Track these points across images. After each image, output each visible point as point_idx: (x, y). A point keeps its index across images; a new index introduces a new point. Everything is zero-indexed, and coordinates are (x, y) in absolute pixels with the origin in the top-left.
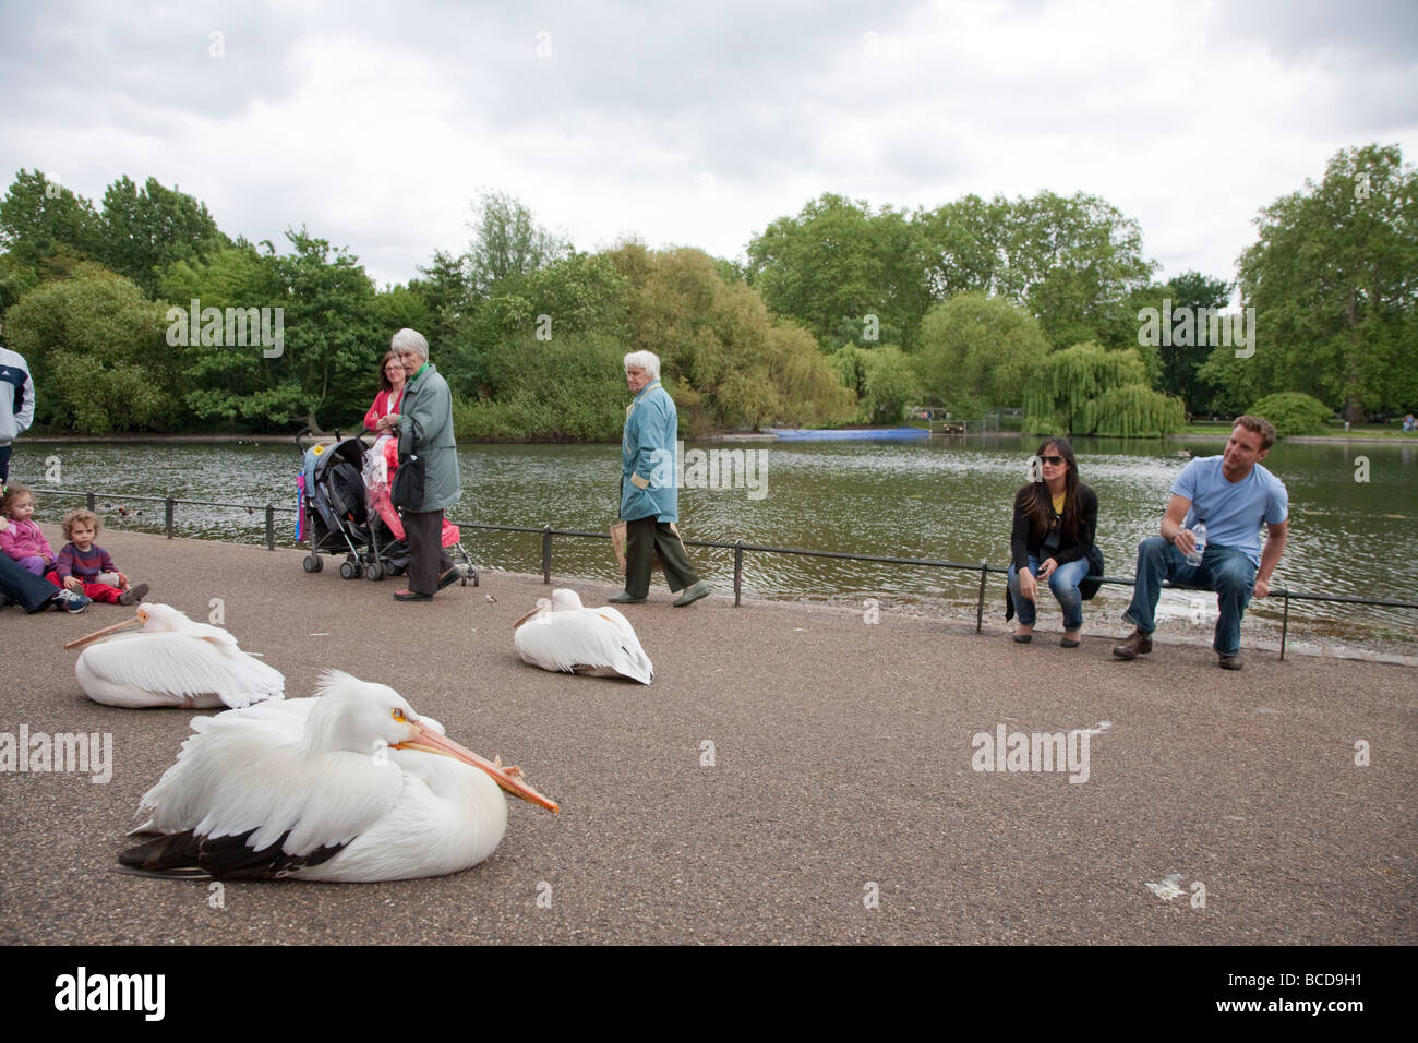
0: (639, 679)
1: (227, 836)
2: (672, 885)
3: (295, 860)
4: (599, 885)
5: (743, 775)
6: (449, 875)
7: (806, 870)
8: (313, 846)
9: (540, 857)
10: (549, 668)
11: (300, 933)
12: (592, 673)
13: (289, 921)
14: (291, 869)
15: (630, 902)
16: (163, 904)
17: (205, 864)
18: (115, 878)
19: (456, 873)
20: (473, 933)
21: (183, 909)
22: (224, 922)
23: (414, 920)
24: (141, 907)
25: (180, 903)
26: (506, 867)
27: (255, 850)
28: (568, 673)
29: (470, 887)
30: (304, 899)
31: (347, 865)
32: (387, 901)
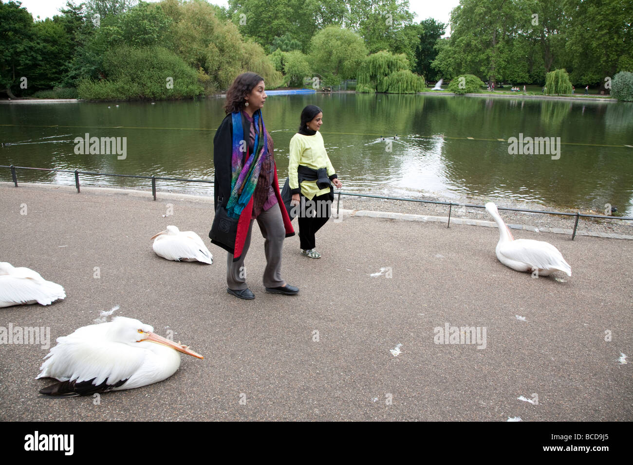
0: (207, 263)
1: (84, 381)
2: (240, 373)
3: (111, 386)
4: (216, 377)
6: (164, 380)
7: (283, 359)
8: (117, 381)
9: (193, 367)
10: (169, 259)
11: (122, 414)
12: (187, 260)
13: (116, 410)
14: (109, 389)
15: (228, 383)
16: (66, 410)
17: (77, 392)
18: (42, 400)
19: (167, 379)
20: (180, 404)
21: (75, 411)
22: (93, 414)
23: (159, 402)
24: (59, 412)
25: (72, 408)
26: (183, 373)
27: (96, 385)
28: (178, 261)
29: (173, 384)
30: (117, 399)
31: (129, 384)
32: (147, 395)
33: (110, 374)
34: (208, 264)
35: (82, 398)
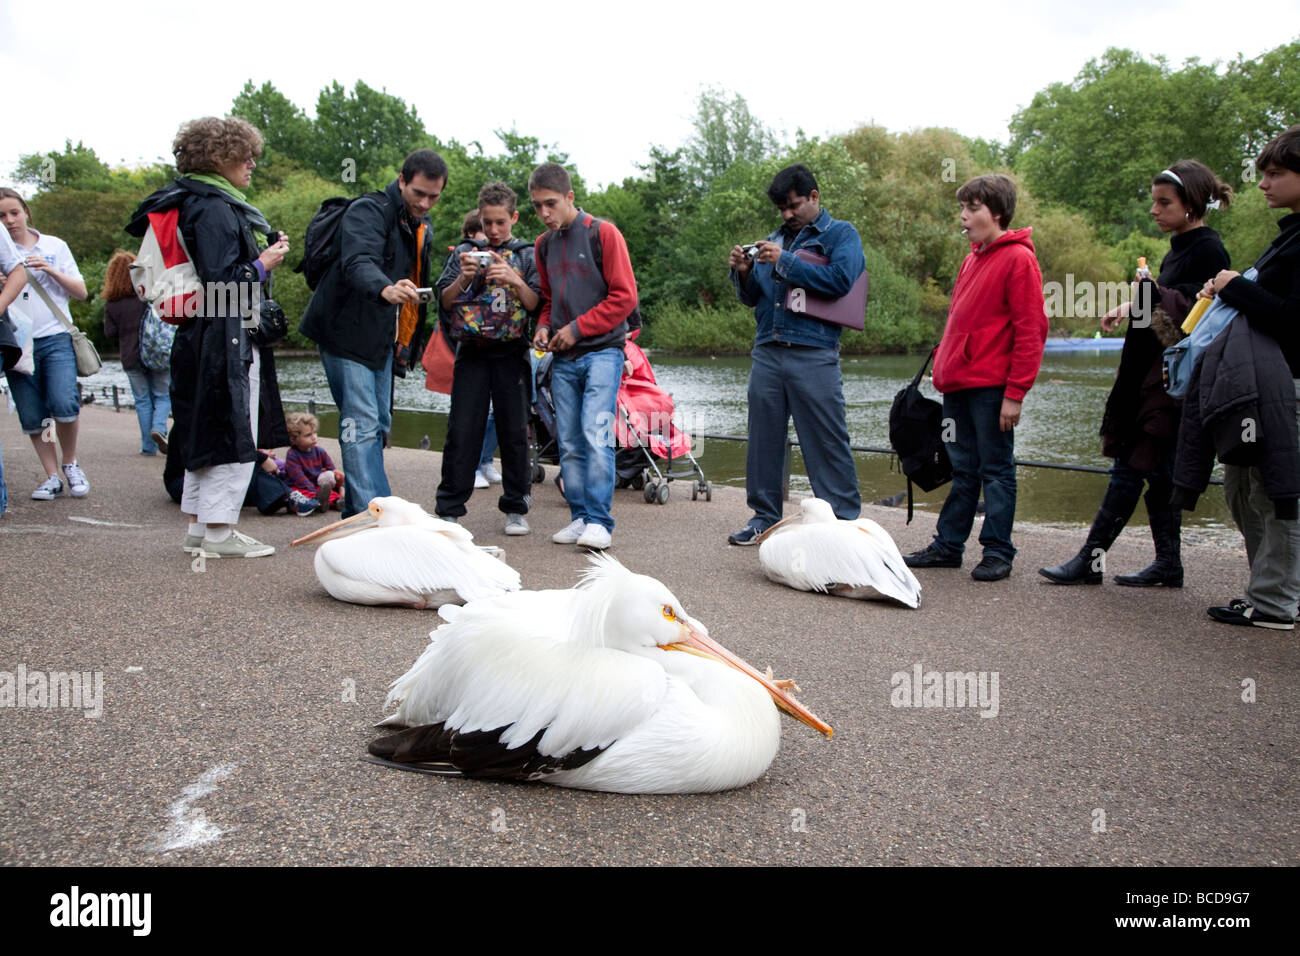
0: (905, 600)
1: (479, 731)
2: (977, 828)
3: (550, 762)
4: (888, 819)
5: (1045, 713)
6: (715, 793)
7: (1145, 828)
8: (569, 748)
9: (816, 783)
10: (802, 588)
11: (560, 839)
12: (847, 593)
13: (546, 826)
14: (545, 771)
15: (930, 842)
16: (416, 797)
17: (457, 760)
18: (367, 766)
19: (723, 792)
20: (750, 857)
21: (436, 803)
22: (479, 820)
23: (681, 837)
24: (395, 797)
25: (433, 797)
26: (778, 790)
27: (509, 747)
28: (822, 593)
29: (740, 807)
30: (561, 804)
31: (605, 772)
32: (650, 814)
33: (554, 719)
34: (904, 606)
35: (470, 782)
